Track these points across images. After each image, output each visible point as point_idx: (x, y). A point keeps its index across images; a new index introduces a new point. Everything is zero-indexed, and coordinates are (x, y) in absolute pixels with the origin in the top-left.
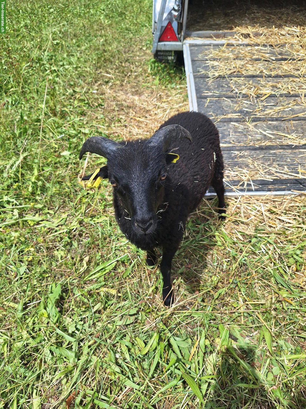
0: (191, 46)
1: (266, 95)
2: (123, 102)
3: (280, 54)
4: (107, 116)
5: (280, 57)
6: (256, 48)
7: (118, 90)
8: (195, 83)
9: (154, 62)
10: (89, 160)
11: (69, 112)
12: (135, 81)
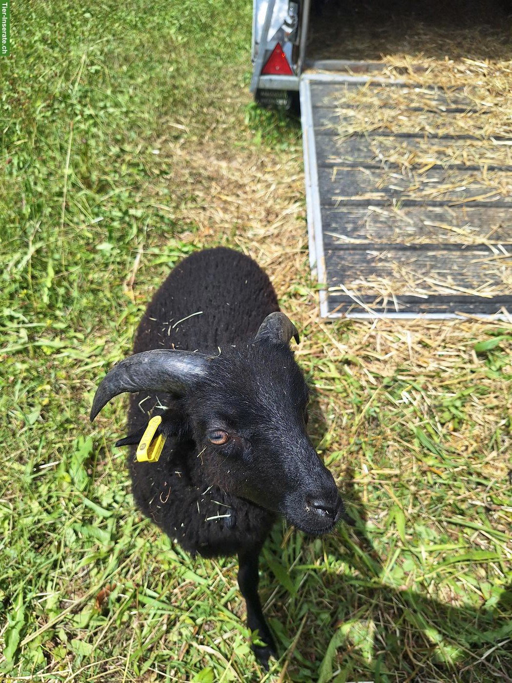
0: (313, 83)
1: (426, 165)
2: (202, 171)
3: (455, 102)
4: (174, 192)
5: (453, 106)
6: (417, 90)
7: (195, 151)
8: (317, 143)
9: (255, 108)
10: (143, 259)
11: (112, 183)
12: (224, 137)
